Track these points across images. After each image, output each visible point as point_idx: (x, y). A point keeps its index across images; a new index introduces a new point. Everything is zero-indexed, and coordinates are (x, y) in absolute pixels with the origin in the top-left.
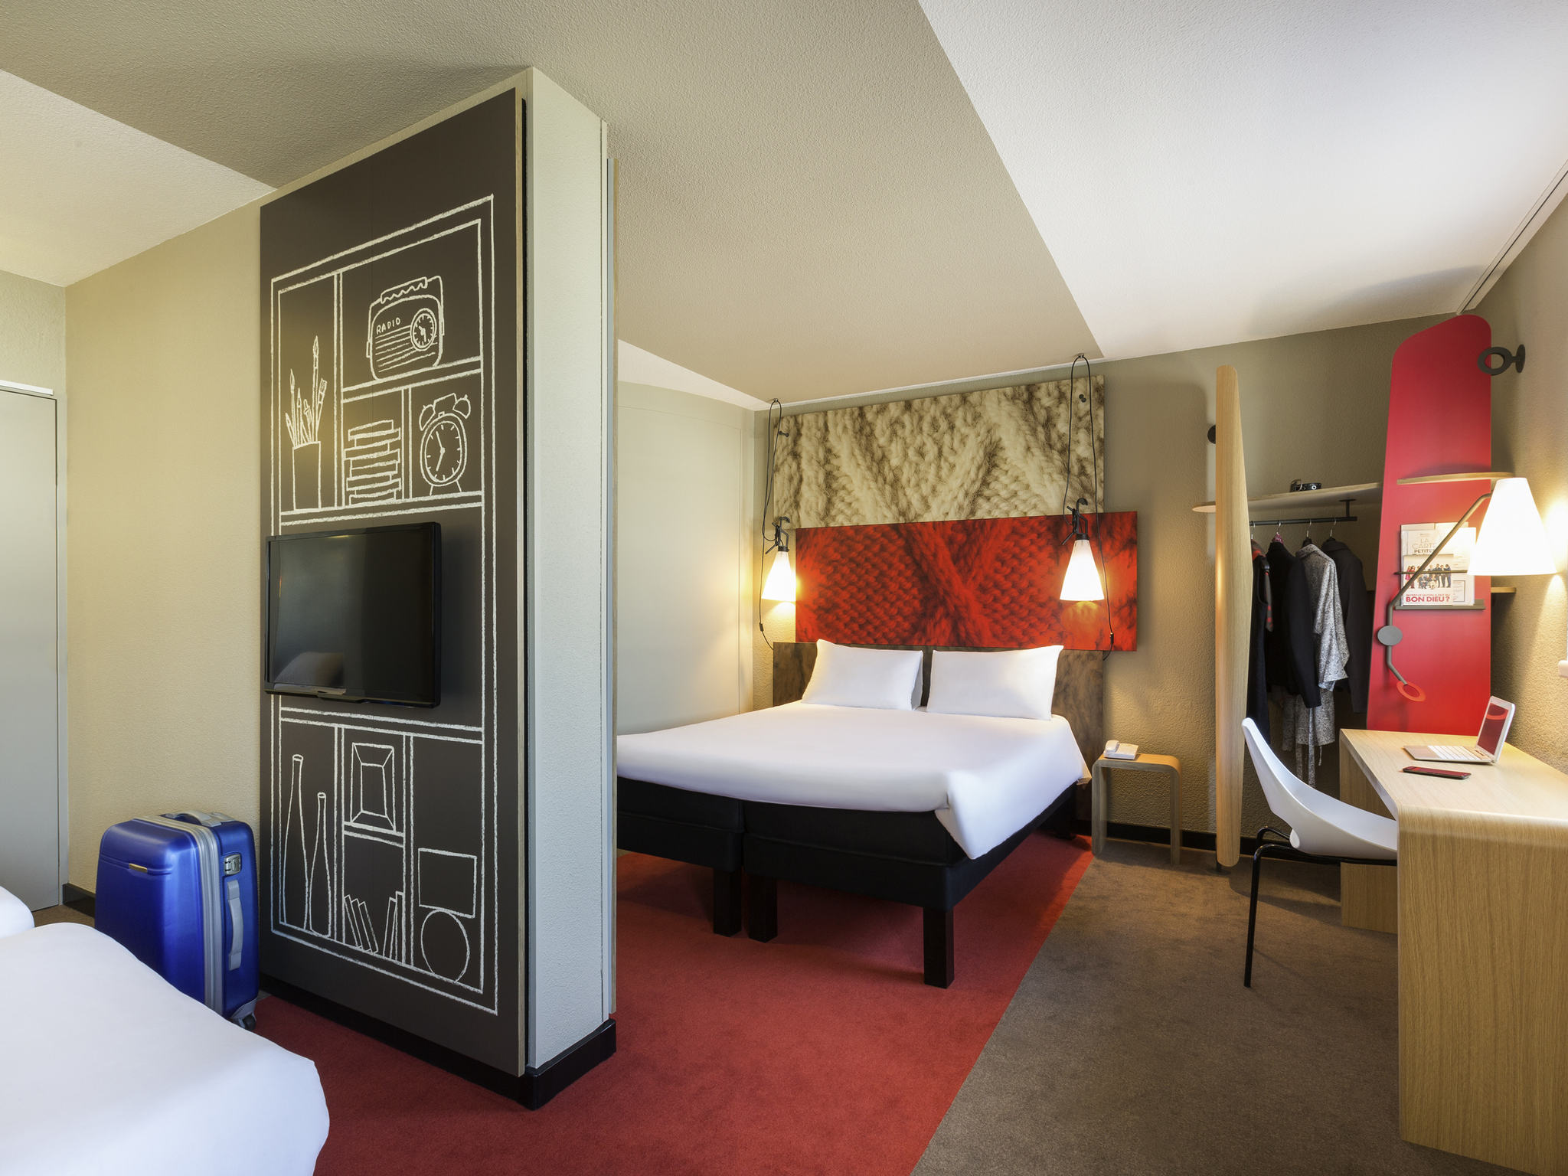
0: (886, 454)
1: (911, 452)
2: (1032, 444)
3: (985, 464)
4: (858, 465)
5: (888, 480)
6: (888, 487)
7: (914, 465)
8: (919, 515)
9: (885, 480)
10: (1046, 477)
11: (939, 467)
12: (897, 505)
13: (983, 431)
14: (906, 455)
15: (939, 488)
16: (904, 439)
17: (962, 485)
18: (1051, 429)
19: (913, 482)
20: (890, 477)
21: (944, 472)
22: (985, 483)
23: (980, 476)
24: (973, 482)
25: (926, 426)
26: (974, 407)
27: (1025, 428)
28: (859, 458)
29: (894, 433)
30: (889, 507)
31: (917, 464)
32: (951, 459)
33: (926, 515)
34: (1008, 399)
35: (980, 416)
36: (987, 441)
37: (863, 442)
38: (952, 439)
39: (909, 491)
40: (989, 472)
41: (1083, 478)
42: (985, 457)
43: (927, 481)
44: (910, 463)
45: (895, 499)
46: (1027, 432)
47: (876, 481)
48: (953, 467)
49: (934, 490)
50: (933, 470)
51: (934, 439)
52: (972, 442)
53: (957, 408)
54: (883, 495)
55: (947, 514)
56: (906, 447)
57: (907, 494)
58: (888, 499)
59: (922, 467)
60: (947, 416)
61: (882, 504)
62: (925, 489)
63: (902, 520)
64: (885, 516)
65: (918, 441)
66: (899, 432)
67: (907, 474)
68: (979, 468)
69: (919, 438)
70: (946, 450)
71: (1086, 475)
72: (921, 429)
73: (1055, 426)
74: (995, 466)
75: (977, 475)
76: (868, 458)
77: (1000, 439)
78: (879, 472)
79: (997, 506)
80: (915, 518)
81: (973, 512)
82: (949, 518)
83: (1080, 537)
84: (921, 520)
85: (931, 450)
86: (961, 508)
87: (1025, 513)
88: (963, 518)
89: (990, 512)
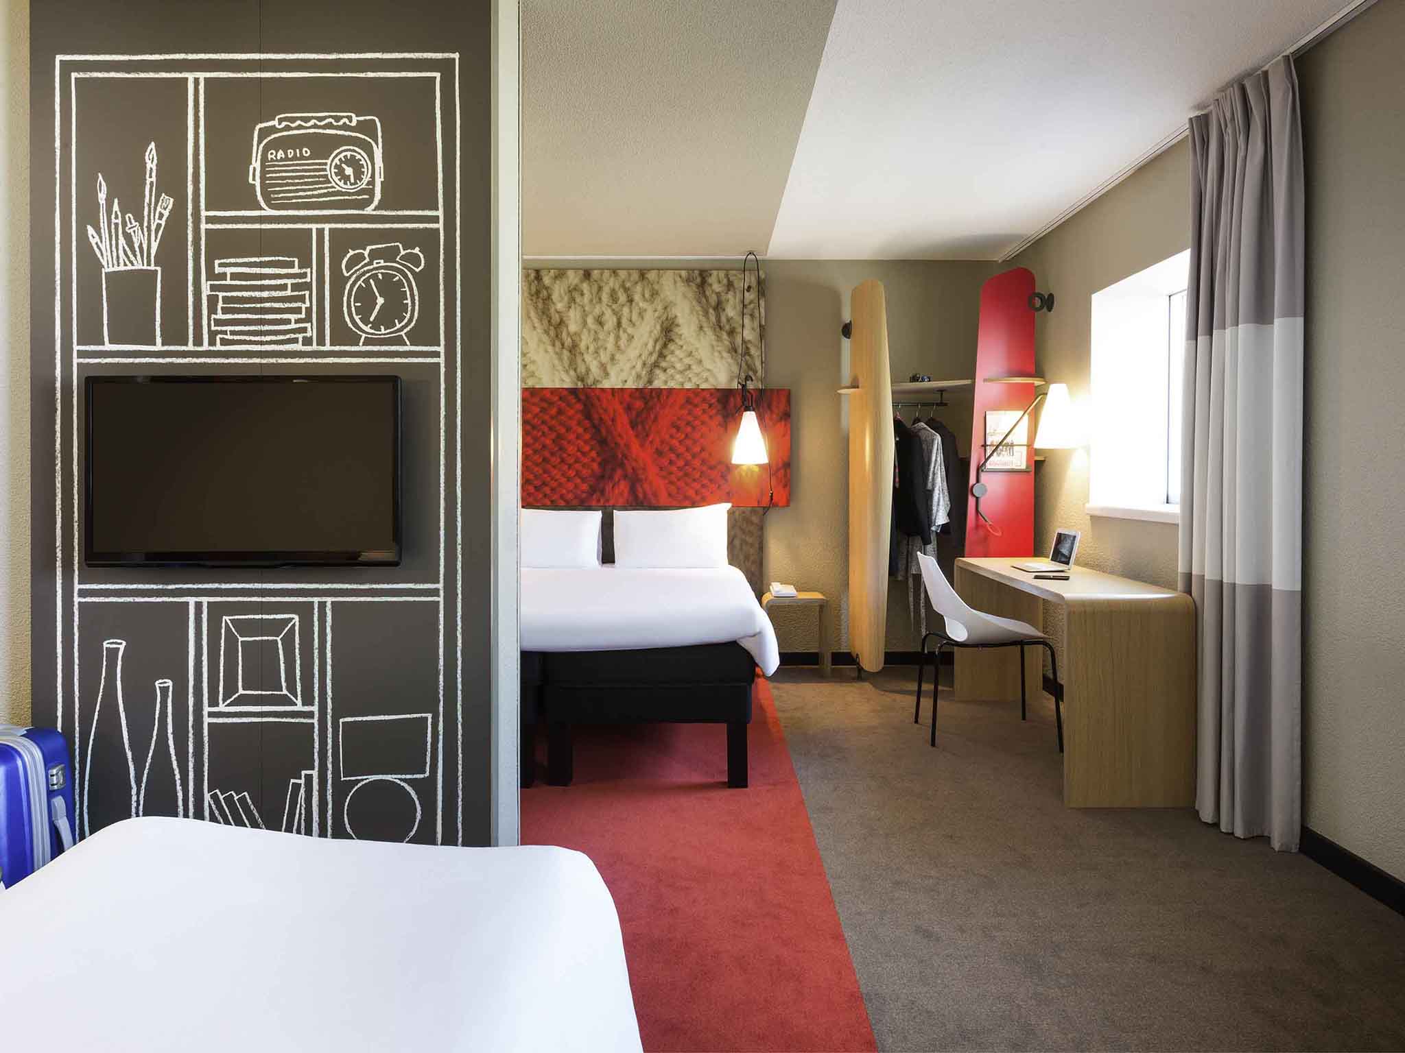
0: (564, 319)
1: (590, 320)
2: (705, 325)
3: (662, 339)
4: (534, 327)
5: (566, 344)
6: (566, 353)
7: (593, 332)
8: (598, 381)
9: (563, 345)
10: (716, 354)
11: (618, 338)
12: (575, 370)
13: (660, 308)
14: (585, 323)
15: (618, 356)
16: (583, 307)
17: (640, 355)
18: (721, 313)
19: (592, 349)
20: (568, 342)
21: (622, 343)
22: (662, 355)
23: (658, 348)
24: (651, 354)
25: (605, 297)
26: (652, 285)
27: (698, 308)
28: (536, 320)
29: (573, 300)
30: (567, 372)
31: (596, 332)
32: (630, 330)
33: (604, 381)
34: (683, 282)
35: (657, 294)
36: (664, 318)
37: (540, 305)
38: (631, 312)
39: (588, 358)
40: (665, 346)
41: (747, 357)
42: (662, 332)
43: (606, 349)
44: (589, 331)
45: (573, 364)
46: (701, 313)
47: (554, 345)
48: (631, 338)
49: (613, 358)
50: (611, 339)
51: (613, 310)
52: (649, 316)
53: (636, 283)
54: (561, 359)
55: (626, 381)
56: (585, 315)
57: (586, 360)
58: (566, 365)
59: (601, 336)
60: (626, 290)
61: (560, 368)
62: (604, 357)
63: (580, 385)
64: (563, 381)
65: (597, 311)
66: (578, 300)
67: (585, 341)
68: (656, 341)
69: (598, 307)
70: (624, 321)
71: (750, 355)
72: (600, 299)
73: (724, 310)
74: (671, 340)
75: (654, 347)
76: (545, 322)
77: (676, 317)
78: (557, 336)
79: (672, 377)
80: (594, 383)
81: (650, 382)
82: (626, 386)
83: (747, 409)
84: (599, 386)
85: (610, 321)
86: (639, 377)
87: (698, 385)
88: (641, 386)
89: (666, 382)
